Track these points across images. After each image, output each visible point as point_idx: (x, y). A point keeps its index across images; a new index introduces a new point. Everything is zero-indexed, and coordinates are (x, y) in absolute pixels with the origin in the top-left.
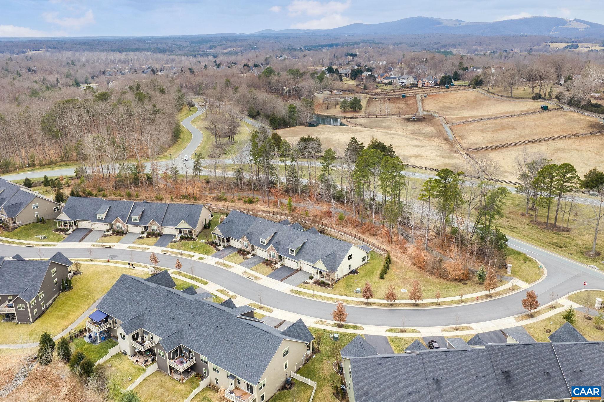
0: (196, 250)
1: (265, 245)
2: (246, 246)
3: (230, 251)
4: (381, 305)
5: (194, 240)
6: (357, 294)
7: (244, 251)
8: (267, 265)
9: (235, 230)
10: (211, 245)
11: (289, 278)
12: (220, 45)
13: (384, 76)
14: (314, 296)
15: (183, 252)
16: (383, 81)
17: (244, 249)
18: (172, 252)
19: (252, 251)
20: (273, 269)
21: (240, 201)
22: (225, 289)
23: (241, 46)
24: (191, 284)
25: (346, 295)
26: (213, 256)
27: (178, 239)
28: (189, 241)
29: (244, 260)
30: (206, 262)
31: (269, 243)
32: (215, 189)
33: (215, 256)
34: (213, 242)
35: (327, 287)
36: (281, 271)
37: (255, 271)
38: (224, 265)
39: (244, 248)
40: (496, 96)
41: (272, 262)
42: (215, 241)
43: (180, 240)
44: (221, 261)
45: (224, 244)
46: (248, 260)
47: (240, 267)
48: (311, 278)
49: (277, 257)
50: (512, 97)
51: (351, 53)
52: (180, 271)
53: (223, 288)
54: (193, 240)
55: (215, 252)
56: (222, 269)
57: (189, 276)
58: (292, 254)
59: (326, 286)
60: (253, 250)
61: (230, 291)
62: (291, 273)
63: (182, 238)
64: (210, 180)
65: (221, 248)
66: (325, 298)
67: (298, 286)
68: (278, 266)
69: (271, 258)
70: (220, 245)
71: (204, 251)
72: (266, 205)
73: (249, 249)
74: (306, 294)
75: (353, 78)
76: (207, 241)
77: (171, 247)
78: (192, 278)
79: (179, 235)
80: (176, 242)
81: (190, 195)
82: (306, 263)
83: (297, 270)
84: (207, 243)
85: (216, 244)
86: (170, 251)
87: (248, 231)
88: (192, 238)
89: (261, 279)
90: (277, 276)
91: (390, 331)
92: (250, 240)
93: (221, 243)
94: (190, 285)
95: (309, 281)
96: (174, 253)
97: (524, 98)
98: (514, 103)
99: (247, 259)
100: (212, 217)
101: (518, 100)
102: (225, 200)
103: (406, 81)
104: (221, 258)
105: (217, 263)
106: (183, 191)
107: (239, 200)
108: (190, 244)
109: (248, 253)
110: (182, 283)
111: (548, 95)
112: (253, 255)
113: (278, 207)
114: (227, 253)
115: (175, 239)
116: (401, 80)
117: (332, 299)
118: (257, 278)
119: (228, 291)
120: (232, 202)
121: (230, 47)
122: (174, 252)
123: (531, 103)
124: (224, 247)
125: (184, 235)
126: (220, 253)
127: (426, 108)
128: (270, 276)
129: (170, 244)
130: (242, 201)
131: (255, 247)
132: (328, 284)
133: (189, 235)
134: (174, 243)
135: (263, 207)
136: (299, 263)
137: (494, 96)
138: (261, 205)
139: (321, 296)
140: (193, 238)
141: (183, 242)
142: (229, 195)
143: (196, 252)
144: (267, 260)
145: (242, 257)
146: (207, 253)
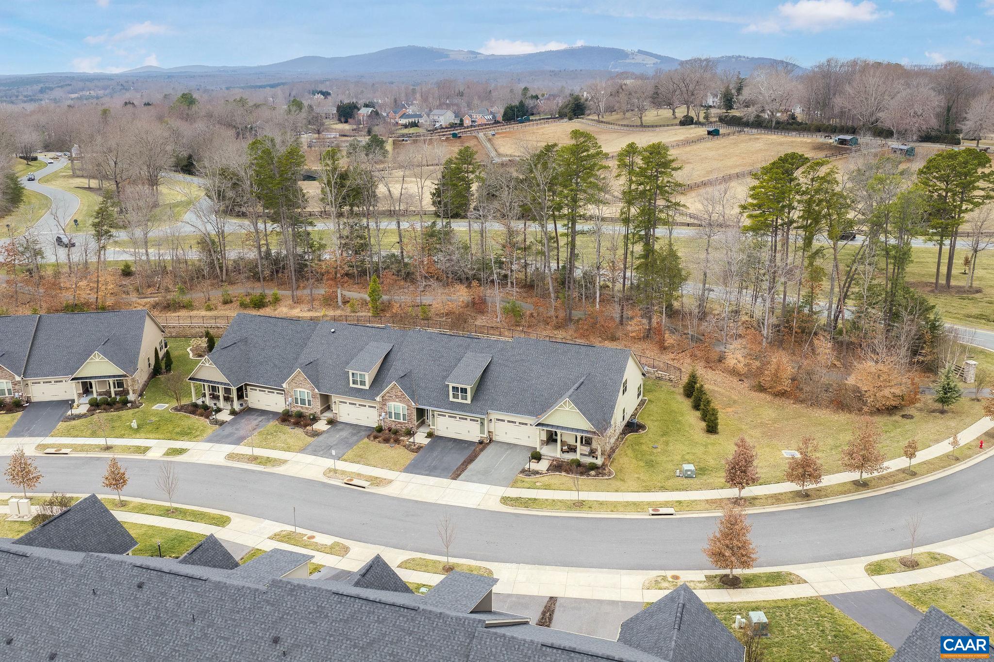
0: (150, 432)
1: (367, 387)
2: (303, 402)
3: (255, 423)
4: (777, 499)
5: (135, 406)
6: (691, 481)
7: (300, 415)
8: (386, 441)
9: (261, 363)
10: (193, 413)
11: (471, 467)
12: (62, 87)
13: (401, 113)
14: (579, 505)
15: (111, 441)
16: (400, 122)
17: (299, 409)
18: (75, 448)
19: (322, 412)
20: (413, 451)
21: (227, 306)
22: (299, 530)
23: (105, 88)
24: (172, 530)
25: (663, 489)
26: (210, 440)
27: (83, 409)
28: (118, 409)
29: (310, 440)
30: (194, 460)
31: (378, 381)
32: (149, 286)
33: (215, 439)
34: (195, 406)
35: (597, 475)
36: (435, 454)
37: (358, 463)
38: (254, 459)
39: (296, 408)
40: (616, 127)
41: (396, 432)
42: (199, 402)
43: (91, 412)
44: (243, 449)
45: (232, 405)
46: (321, 438)
47: (310, 458)
48: (537, 457)
49: (410, 415)
50: (642, 126)
51: (319, 90)
52: (123, 498)
53: (290, 528)
54: (132, 407)
55: (211, 429)
56: (253, 471)
57: (158, 508)
58: (460, 400)
59: (593, 473)
60: (328, 408)
61: (315, 534)
62: (467, 453)
63: (95, 405)
64: (133, 269)
65: (224, 416)
66: (614, 506)
67: (514, 484)
68: (420, 438)
69: (391, 422)
70: (219, 410)
71: (178, 430)
72: (305, 307)
73: (316, 407)
74: (553, 504)
75: (343, 120)
76: (175, 404)
77: (68, 434)
78: (169, 513)
79: (86, 399)
80: (79, 417)
81: (87, 304)
82: (506, 418)
83: (481, 442)
84: (176, 409)
85: (206, 408)
86: (66, 446)
87: (304, 359)
88: (125, 402)
89: (390, 481)
90: (435, 468)
91: (876, 569)
92: (316, 382)
93: (221, 404)
94: (172, 535)
95: (534, 466)
96: (82, 448)
97: (664, 126)
98: (653, 134)
99: (316, 434)
100: (166, 346)
101: (658, 129)
102: (188, 306)
103: (441, 118)
104: (238, 441)
105: (231, 457)
106: (67, 297)
107: (226, 302)
108: (124, 418)
109: (315, 419)
110: (143, 530)
111: (704, 118)
112: (331, 422)
113: (338, 307)
114: (250, 427)
115: (75, 411)
116: (431, 117)
117: (637, 506)
118: (376, 481)
119: (310, 533)
120: (209, 309)
121: (83, 89)
122: (83, 446)
123: (681, 131)
124: (233, 412)
125: (99, 398)
126: (228, 430)
127: (502, 150)
128: (412, 468)
129: (61, 425)
130: (236, 304)
131: (335, 398)
132: (593, 467)
133: (116, 395)
134: (73, 423)
135: (298, 310)
136: (486, 423)
137: (610, 126)
138: (292, 308)
139: (601, 503)
140: (131, 402)
141: (101, 416)
142: (197, 296)
143: (151, 436)
144: (380, 430)
145: (299, 431)
146: (187, 434)
